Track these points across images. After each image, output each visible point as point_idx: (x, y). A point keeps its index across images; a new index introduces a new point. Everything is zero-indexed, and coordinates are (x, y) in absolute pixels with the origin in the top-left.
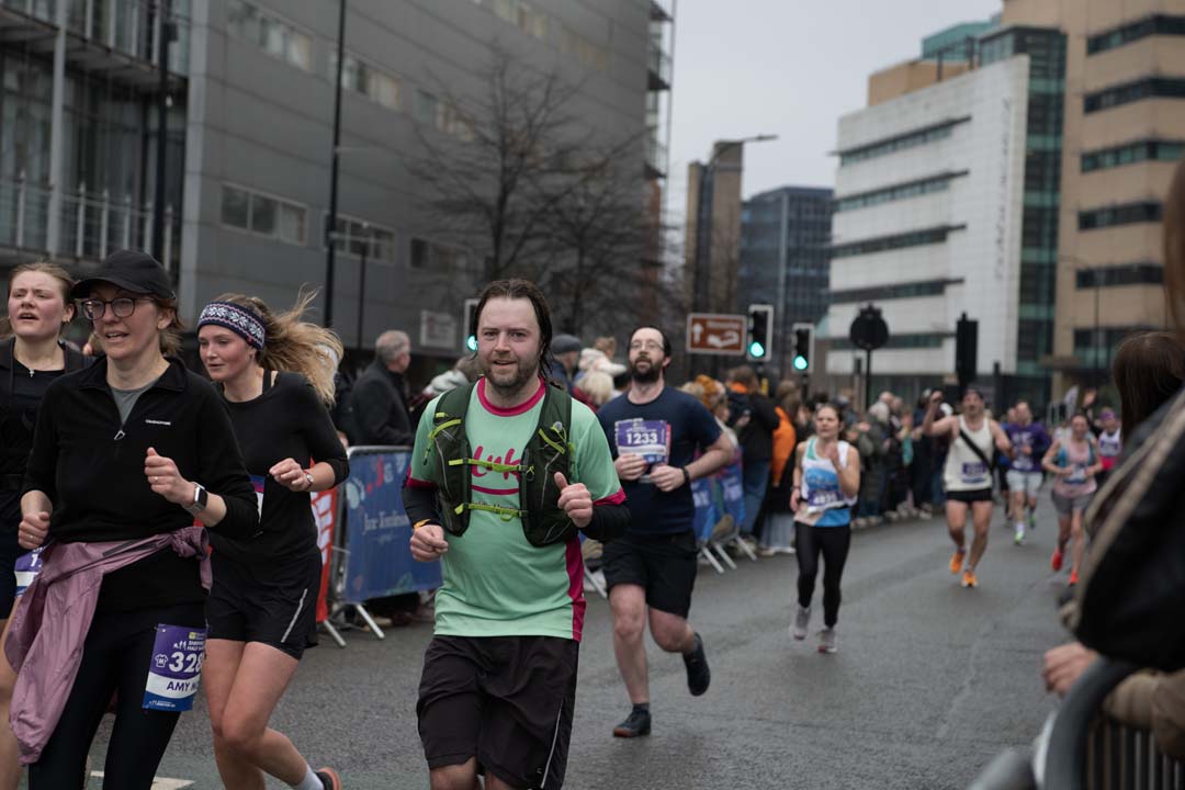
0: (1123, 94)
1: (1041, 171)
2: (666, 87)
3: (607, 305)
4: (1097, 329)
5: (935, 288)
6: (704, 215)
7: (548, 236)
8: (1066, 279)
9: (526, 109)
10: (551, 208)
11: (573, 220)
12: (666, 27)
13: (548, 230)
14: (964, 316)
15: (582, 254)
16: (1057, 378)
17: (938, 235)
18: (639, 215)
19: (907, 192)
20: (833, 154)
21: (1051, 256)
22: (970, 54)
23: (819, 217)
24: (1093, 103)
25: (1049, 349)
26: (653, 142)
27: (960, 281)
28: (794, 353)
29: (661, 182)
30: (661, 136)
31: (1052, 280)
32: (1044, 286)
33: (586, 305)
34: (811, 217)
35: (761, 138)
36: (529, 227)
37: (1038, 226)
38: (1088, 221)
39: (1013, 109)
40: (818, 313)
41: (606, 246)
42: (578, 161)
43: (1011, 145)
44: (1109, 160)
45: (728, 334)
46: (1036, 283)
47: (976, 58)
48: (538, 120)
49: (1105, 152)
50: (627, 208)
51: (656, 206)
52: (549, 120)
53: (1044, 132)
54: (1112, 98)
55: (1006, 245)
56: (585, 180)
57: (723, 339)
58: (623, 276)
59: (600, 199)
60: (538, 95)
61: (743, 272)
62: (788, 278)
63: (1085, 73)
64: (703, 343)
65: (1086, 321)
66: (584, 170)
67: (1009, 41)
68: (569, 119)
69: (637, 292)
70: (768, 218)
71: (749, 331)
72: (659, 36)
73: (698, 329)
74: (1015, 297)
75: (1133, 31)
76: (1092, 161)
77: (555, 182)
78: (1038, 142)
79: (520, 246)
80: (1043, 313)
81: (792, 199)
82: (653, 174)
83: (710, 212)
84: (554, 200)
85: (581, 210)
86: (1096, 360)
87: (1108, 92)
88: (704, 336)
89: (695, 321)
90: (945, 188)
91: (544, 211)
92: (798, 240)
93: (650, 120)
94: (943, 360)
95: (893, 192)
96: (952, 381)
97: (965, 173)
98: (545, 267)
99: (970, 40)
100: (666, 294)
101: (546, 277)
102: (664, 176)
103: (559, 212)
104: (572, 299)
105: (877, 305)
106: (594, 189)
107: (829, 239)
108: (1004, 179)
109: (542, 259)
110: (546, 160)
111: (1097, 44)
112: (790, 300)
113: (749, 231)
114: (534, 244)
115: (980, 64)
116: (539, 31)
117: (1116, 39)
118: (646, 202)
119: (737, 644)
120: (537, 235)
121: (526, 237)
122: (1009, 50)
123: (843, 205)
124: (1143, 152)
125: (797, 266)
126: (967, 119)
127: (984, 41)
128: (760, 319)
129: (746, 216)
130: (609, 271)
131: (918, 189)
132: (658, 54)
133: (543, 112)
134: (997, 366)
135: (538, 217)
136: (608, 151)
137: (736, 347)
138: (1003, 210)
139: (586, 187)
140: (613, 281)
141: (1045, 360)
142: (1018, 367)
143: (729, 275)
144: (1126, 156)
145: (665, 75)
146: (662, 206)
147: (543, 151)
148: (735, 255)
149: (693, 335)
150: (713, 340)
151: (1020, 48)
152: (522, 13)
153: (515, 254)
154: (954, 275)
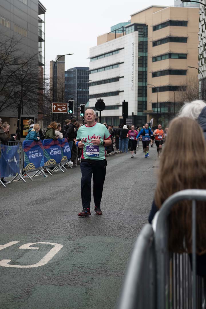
0: (162, 41)
1: (142, 62)
2: (44, 41)
3: (30, 100)
4: (158, 103)
5: (116, 93)
6: (55, 75)
7: (12, 82)
8: (149, 90)
9: (5, 47)
10: (13, 74)
11: (19, 77)
12: (43, 24)
13: (13, 80)
14: (124, 100)
15: (22, 87)
16: (148, 116)
17: (117, 79)
18: (37, 76)
19: (108, 68)
20: (88, 58)
21: (145, 84)
22: (123, 31)
23: (86, 75)
24: (155, 44)
25: (146, 109)
26: (41, 56)
27: (123, 91)
28: (80, 112)
29: (43, 67)
30: (43, 54)
31: (146, 90)
32: (144, 92)
33: (24, 101)
34: (83, 75)
35: (69, 54)
36: (8, 80)
37: (142, 76)
38: (154, 75)
39: (135, 45)
40: (86, 101)
41: (29, 85)
42: (20, 62)
43: (135, 55)
44: (159, 58)
45: (63, 108)
46: (142, 91)
47: (125, 32)
48: (9, 50)
49: (158, 57)
50: (34, 74)
51: (42, 73)
52: (11, 50)
53: (143, 52)
54: (159, 42)
55: (134, 81)
56: (23, 66)
57: (61, 109)
58: (33, 92)
59: (27, 72)
60: (8, 43)
61: (66, 90)
62: (78, 91)
63: (153, 36)
64: (56, 110)
65: (155, 101)
66: (22, 64)
67: (133, 27)
68: (17, 50)
69: (38, 97)
70: (72, 76)
71: (68, 107)
72: (41, 27)
73: (55, 106)
74: (137, 95)
75: (164, 25)
76: (155, 59)
77: (14, 67)
78: (141, 54)
79: (5, 85)
80: (144, 99)
81: (78, 70)
82: (41, 65)
83: (56, 74)
84: (14, 72)
85: (22, 75)
86: (158, 111)
87: (158, 41)
88: (57, 108)
89: (54, 104)
90: (118, 67)
91: (11, 75)
92: (80, 81)
93: (39, 50)
94: (119, 112)
95: (104, 68)
96: (122, 118)
97: (123, 63)
98: (12, 90)
99: (123, 27)
100: (46, 97)
101: (13, 93)
102: (44, 65)
103: (15, 75)
104: (20, 99)
105: (102, 98)
106: (25, 69)
107: (89, 81)
108: (133, 64)
109: (12, 89)
110: (11, 61)
111: (155, 28)
112: (78, 98)
113: (67, 79)
114: (9, 84)
115: (126, 34)
116: (8, 26)
117: (160, 27)
118: (39, 72)
119: (68, 191)
120: (9, 82)
121: (7, 82)
122: (133, 30)
123: (92, 72)
124: (168, 56)
125: (80, 88)
126: (123, 48)
127: (127, 27)
128: (71, 103)
129: (66, 75)
130: (30, 91)
131: (111, 67)
132: (41, 31)
133: (10, 48)
134: (133, 113)
135: (10, 77)
136: (28, 58)
137: (65, 111)
138: (133, 72)
139: (23, 68)
140: (31, 94)
141: (145, 111)
142: (138, 114)
143: (62, 91)
144: (163, 58)
145: (43, 38)
146: (44, 73)
147: (10, 59)
148: (63, 86)
149: (53, 108)
150: (59, 109)
151: (136, 29)
152: (3, 20)
153: (4, 87)
154: (121, 90)
